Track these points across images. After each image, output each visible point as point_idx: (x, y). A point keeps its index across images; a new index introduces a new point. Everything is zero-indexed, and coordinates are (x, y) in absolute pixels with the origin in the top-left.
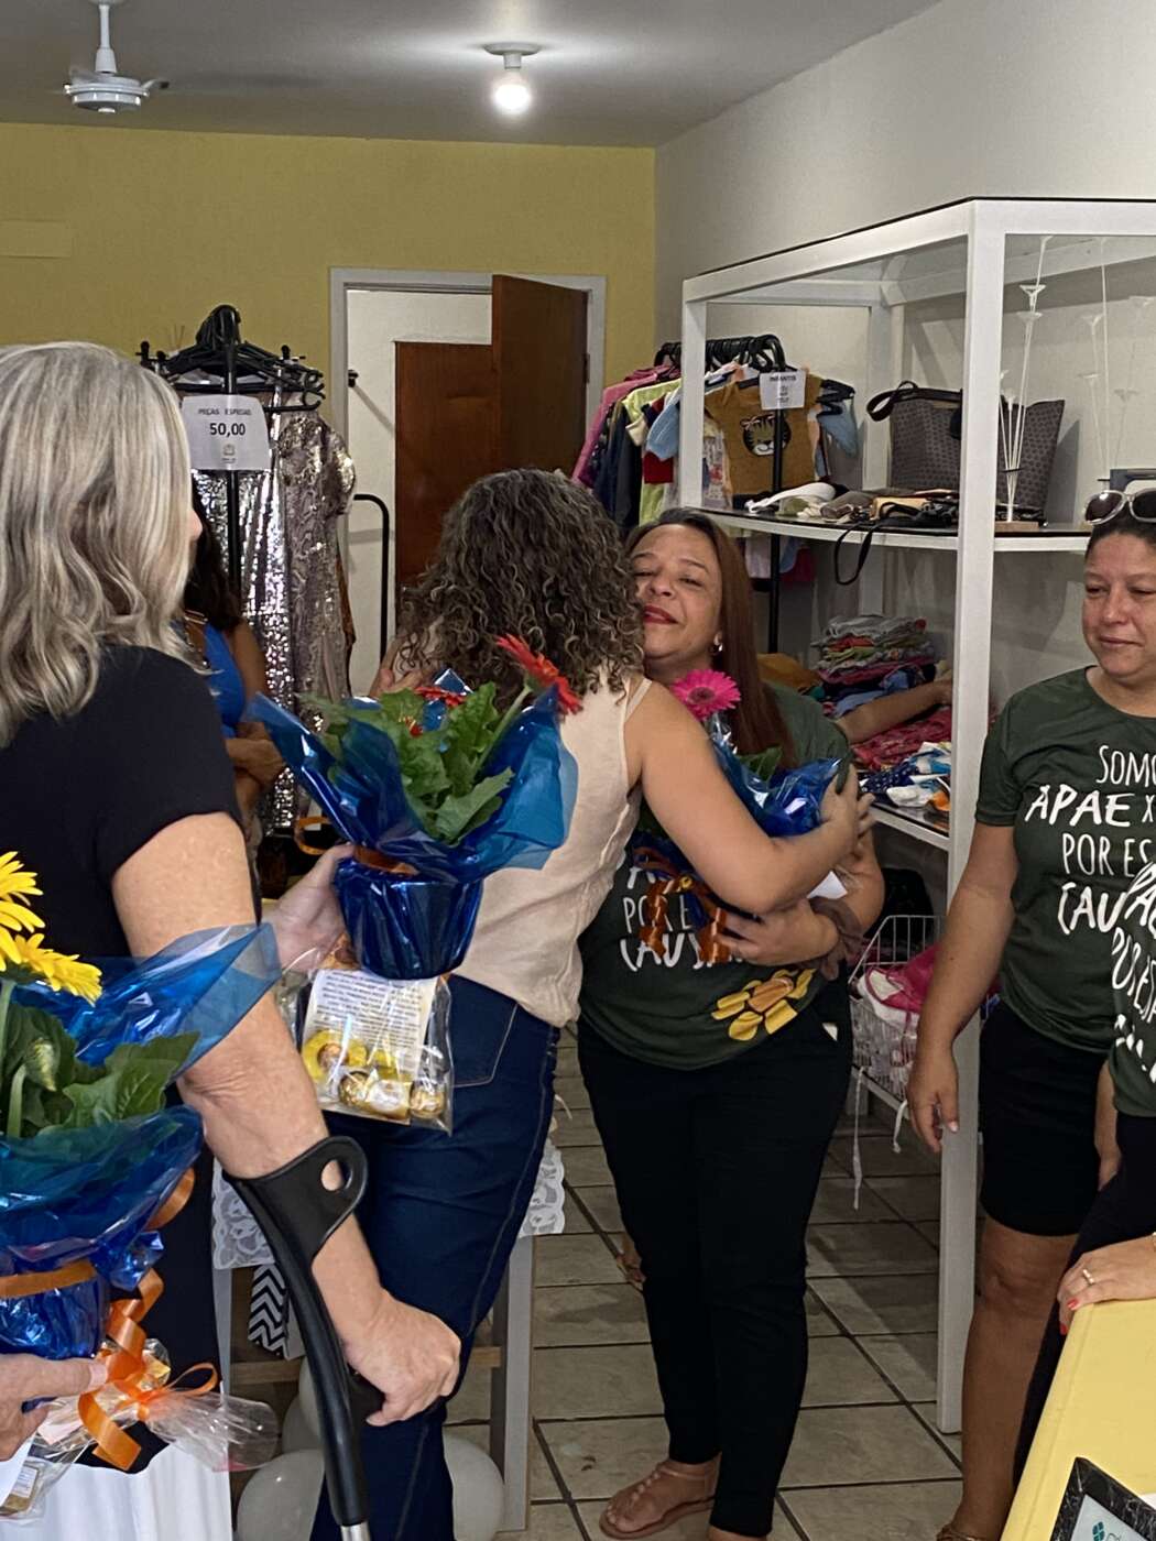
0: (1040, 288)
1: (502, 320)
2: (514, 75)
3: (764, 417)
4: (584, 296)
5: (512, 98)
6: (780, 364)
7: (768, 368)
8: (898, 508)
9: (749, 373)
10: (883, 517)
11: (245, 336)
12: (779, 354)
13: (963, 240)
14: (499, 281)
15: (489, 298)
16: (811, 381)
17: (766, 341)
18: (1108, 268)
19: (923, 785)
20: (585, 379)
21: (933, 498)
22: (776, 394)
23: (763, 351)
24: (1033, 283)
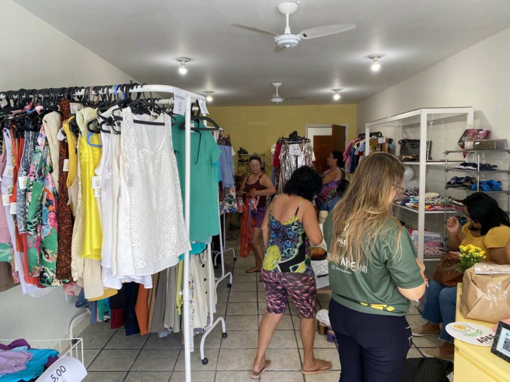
0: (432, 122)
1: (333, 131)
2: (337, 94)
3: (378, 145)
4: (344, 128)
5: (337, 97)
6: (381, 136)
7: (379, 137)
8: (407, 158)
9: (376, 138)
10: (404, 159)
11: (299, 135)
12: (381, 135)
13: (420, 115)
14: (333, 125)
15: (331, 129)
16: (387, 139)
17: (379, 133)
18: (444, 119)
19: (412, 203)
20: (345, 139)
21: (413, 156)
22: (381, 141)
23: (378, 134)
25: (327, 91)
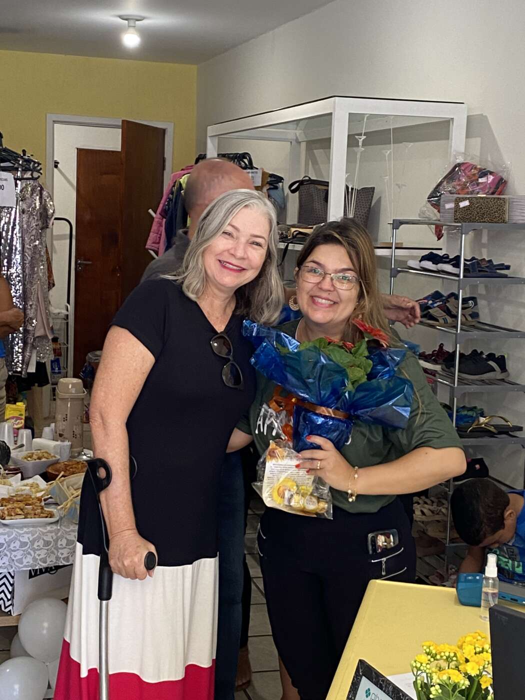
0: (363, 137)
1: (126, 140)
2: (131, 30)
4: (163, 131)
5: (131, 40)
6: (251, 166)
8: (300, 233)
10: (294, 237)
12: (250, 161)
13: (330, 114)
15: (120, 130)
16: (264, 174)
17: (244, 155)
18: (394, 129)
20: (164, 169)
23: (243, 160)
24: (361, 135)
25: (105, 17)
